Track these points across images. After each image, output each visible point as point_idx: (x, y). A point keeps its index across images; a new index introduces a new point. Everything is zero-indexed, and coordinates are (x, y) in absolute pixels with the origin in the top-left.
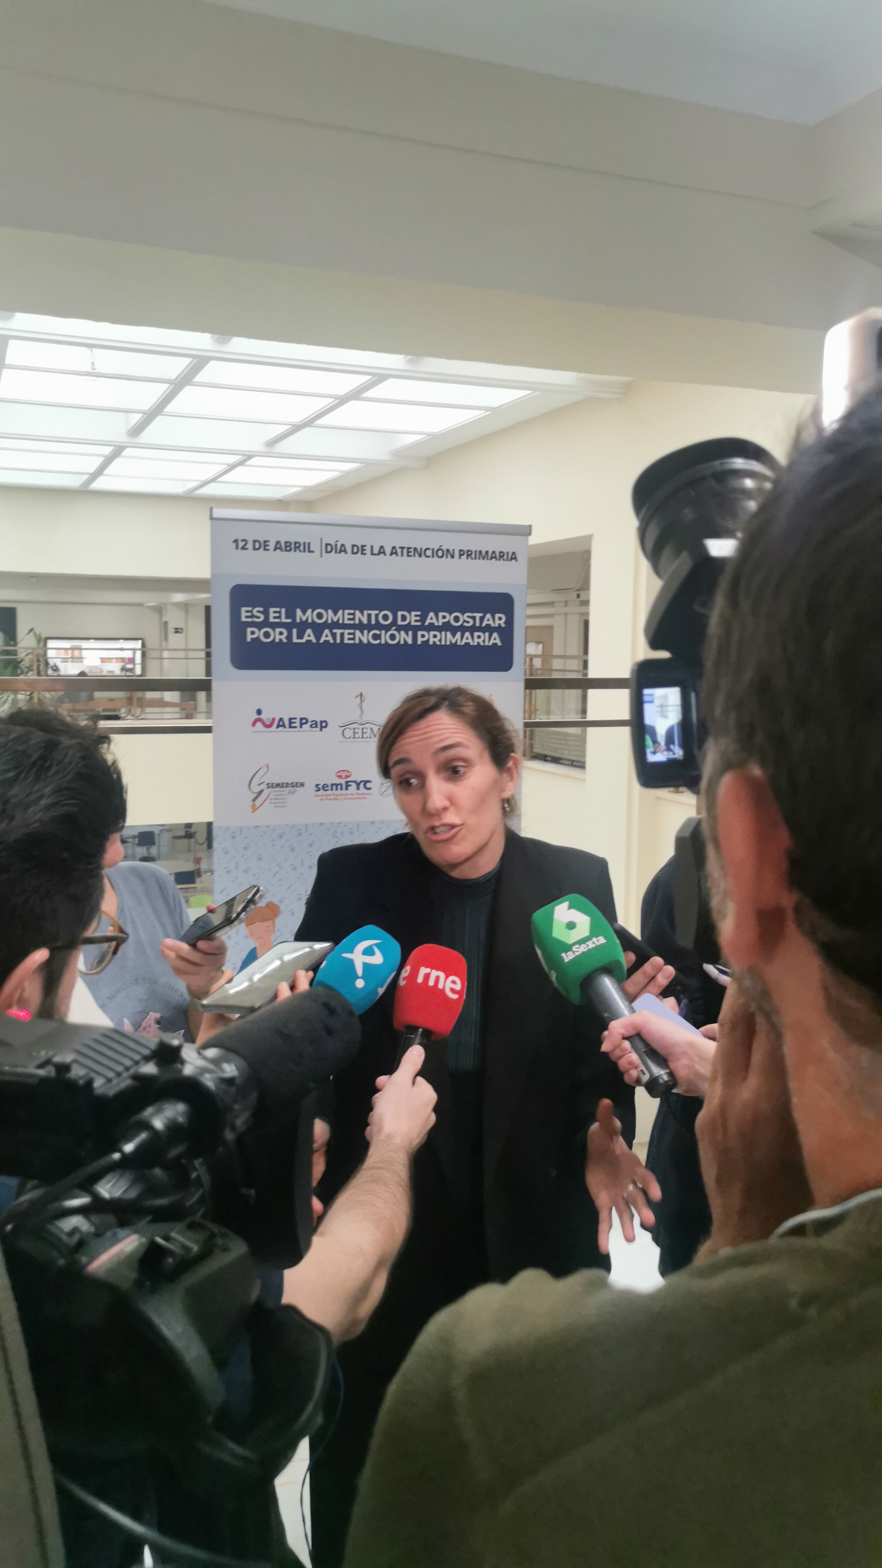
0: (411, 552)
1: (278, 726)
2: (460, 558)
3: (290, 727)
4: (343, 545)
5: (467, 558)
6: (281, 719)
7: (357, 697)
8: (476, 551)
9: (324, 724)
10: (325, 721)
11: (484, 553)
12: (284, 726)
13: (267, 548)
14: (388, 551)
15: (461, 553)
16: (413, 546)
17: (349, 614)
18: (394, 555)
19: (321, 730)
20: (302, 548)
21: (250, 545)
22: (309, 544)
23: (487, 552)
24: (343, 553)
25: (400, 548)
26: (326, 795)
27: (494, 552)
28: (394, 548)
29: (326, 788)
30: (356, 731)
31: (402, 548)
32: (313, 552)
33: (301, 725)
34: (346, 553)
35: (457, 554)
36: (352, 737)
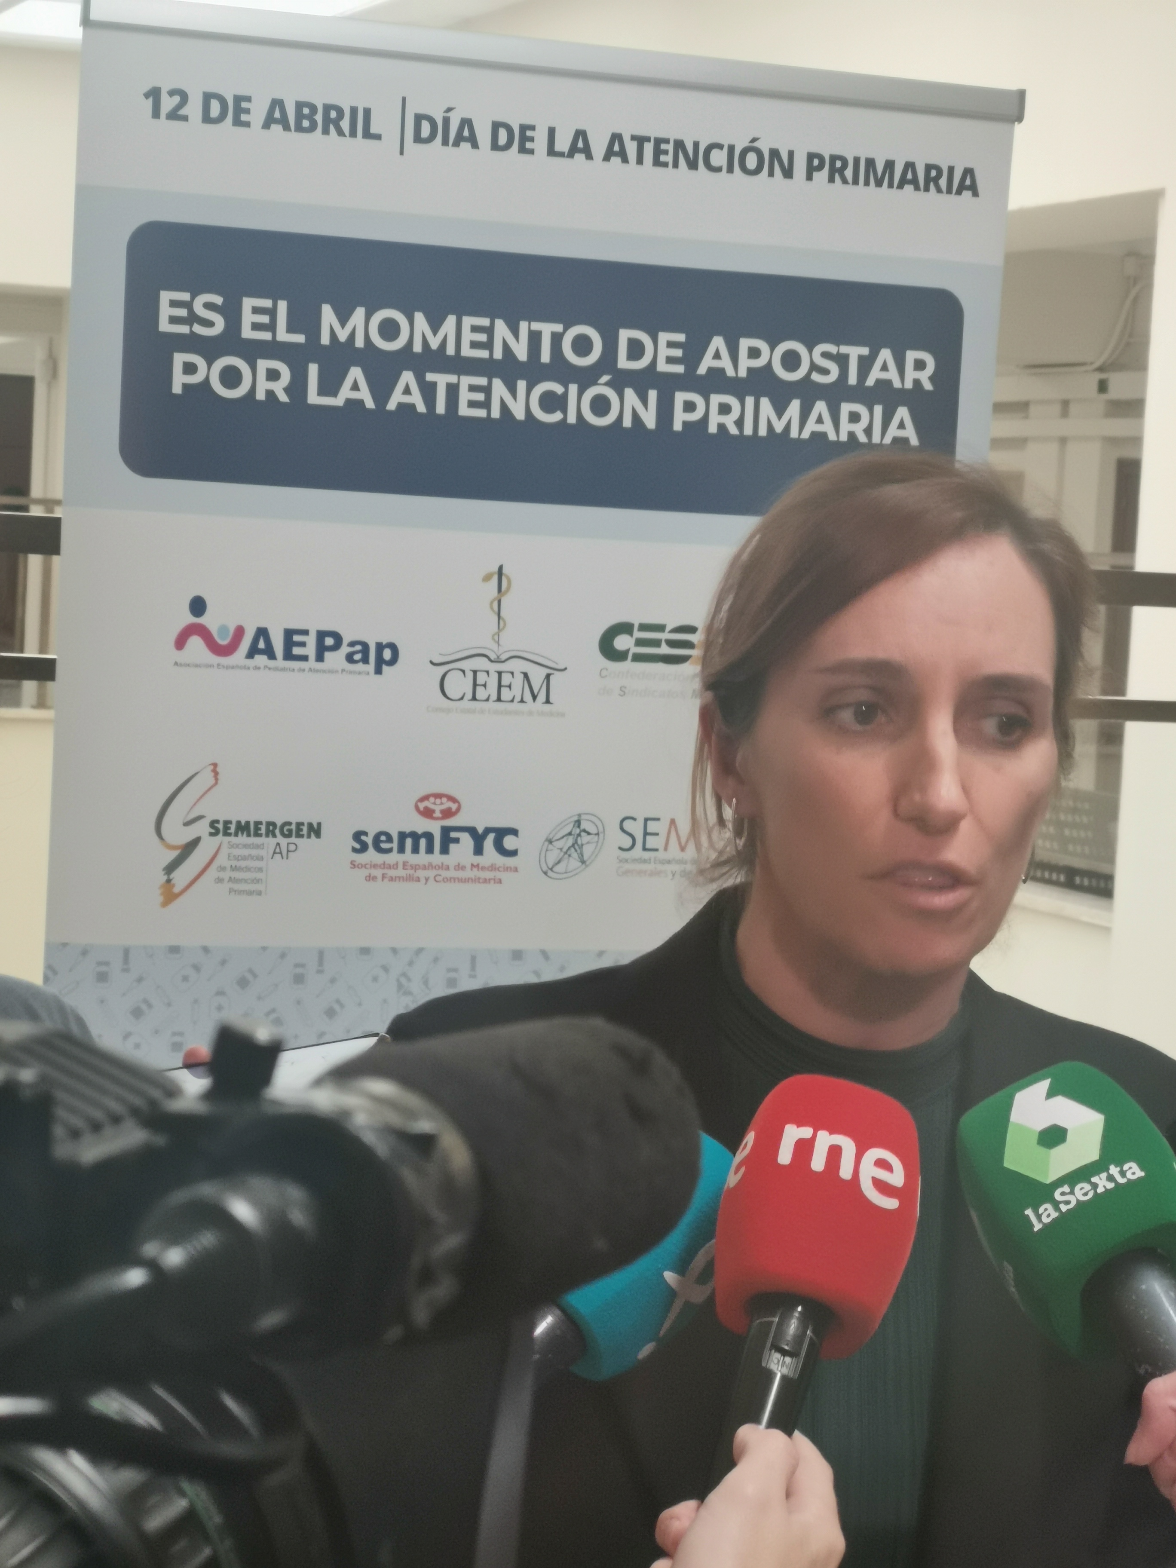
0: (666, 152)
1: (253, 652)
2: (809, 177)
3: (289, 656)
4: (466, 122)
5: (831, 180)
6: (262, 632)
7: (487, 578)
8: (857, 160)
9: (387, 654)
10: (393, 647)
11: (880, 168)
12: (270, 653)
13: (244, 117)
14: (599, 147)
15: (815, 162)
16: (673, 136)
17: (475, 329)
18: (616, 160)
19: (378, 671)
20: (345, 124)
21: (193, 110)
22: (367, 112)
23: (890, 165)
24: (466, 146)
25: (633, 138)
26: (384, 866)
27: (910, 166)
28: (616, 137)
29: (384, 846)
30: (481, 678)
31: (641, 141)
32: (378, 137)
33: (321, 652)
34: (475, 145)
35: (800, 166)
36: (469, 695)
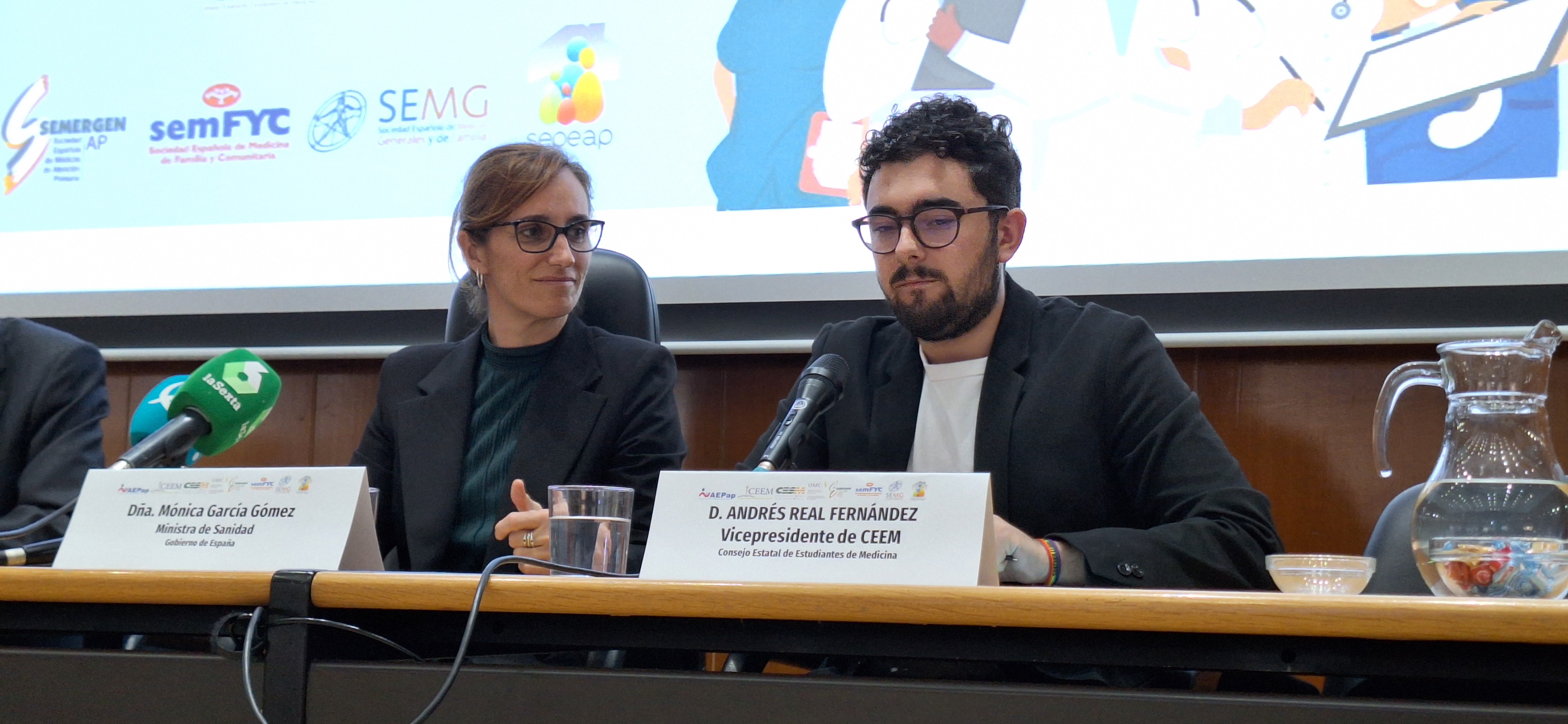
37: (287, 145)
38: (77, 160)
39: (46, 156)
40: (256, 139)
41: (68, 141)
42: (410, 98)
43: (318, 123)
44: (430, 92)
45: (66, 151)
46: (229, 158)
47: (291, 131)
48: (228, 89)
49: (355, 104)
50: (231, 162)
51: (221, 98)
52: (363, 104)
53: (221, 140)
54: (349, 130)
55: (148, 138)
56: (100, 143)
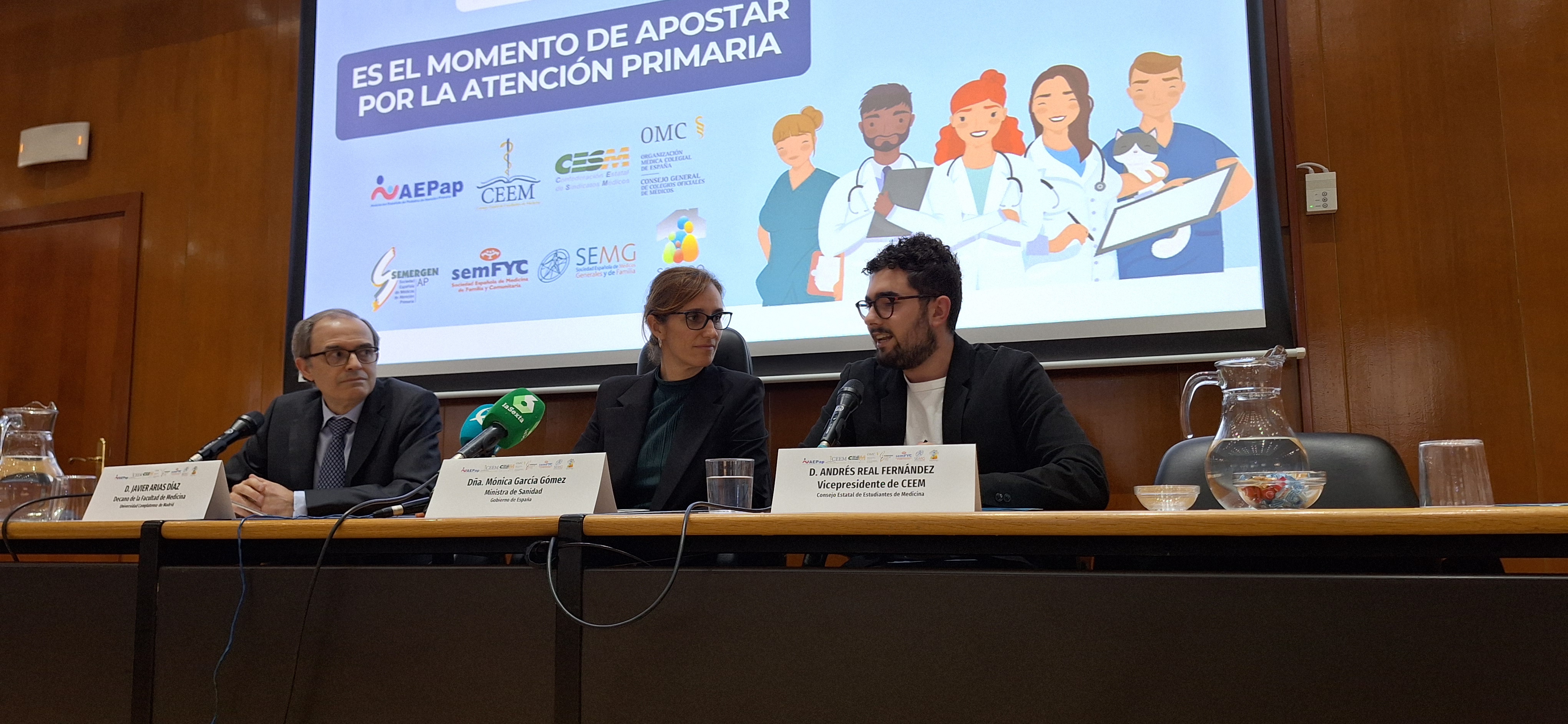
37: (527, 280)
38: (413, 291)
39: (395, 291)
40: (509, 277)
41: (407, 282)
42: (593, 252)
43: (543, 267)
44: (604, 248)
45: (407, 287)
46: (495, 288)
47: (529, 271)
48: (493, 251)
49: (564, 257)
50: (496, 290)
51: (490, 255)
52: (567, 256)
53: (491, 278)
54: (560, 270)
55: (451, 278)
56: (425, 282)
